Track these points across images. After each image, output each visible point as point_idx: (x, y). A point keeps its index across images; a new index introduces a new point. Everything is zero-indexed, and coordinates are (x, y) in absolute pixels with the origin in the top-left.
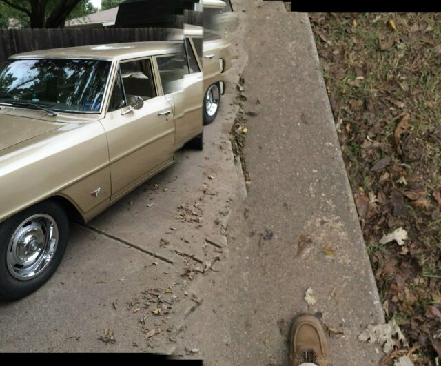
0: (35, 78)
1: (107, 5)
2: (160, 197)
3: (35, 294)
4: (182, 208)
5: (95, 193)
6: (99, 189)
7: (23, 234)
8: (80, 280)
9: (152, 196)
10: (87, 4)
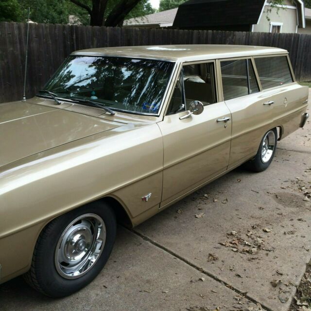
0: (92, 76)
1: (165, 6)
2: (209, 209)
3: (77, 294)
4: (232, 234)
5: (145, 198)
6: (150, 194)
7: (73, 233)
8: (123, 286)
9: (202, 206)
10: (146, 4)
